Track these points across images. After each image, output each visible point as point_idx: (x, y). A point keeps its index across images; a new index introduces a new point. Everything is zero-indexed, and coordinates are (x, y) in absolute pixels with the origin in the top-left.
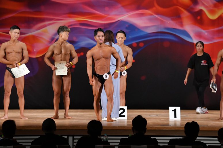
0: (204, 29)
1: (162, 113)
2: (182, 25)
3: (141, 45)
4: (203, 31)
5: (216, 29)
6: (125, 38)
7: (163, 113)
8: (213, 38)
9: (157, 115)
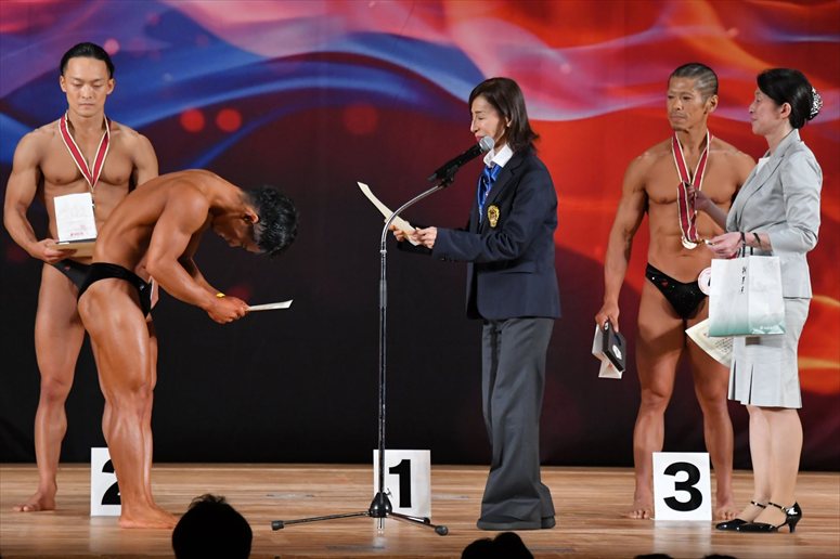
0: (553, 45)
1: (336, 482)
2: (440, 21)
3: (229, 121)
4: (551, 53)
5: (617, 43)
6: (111, 82)
7: (343, 481)
8: (601, 92)
9: (310, 495)
